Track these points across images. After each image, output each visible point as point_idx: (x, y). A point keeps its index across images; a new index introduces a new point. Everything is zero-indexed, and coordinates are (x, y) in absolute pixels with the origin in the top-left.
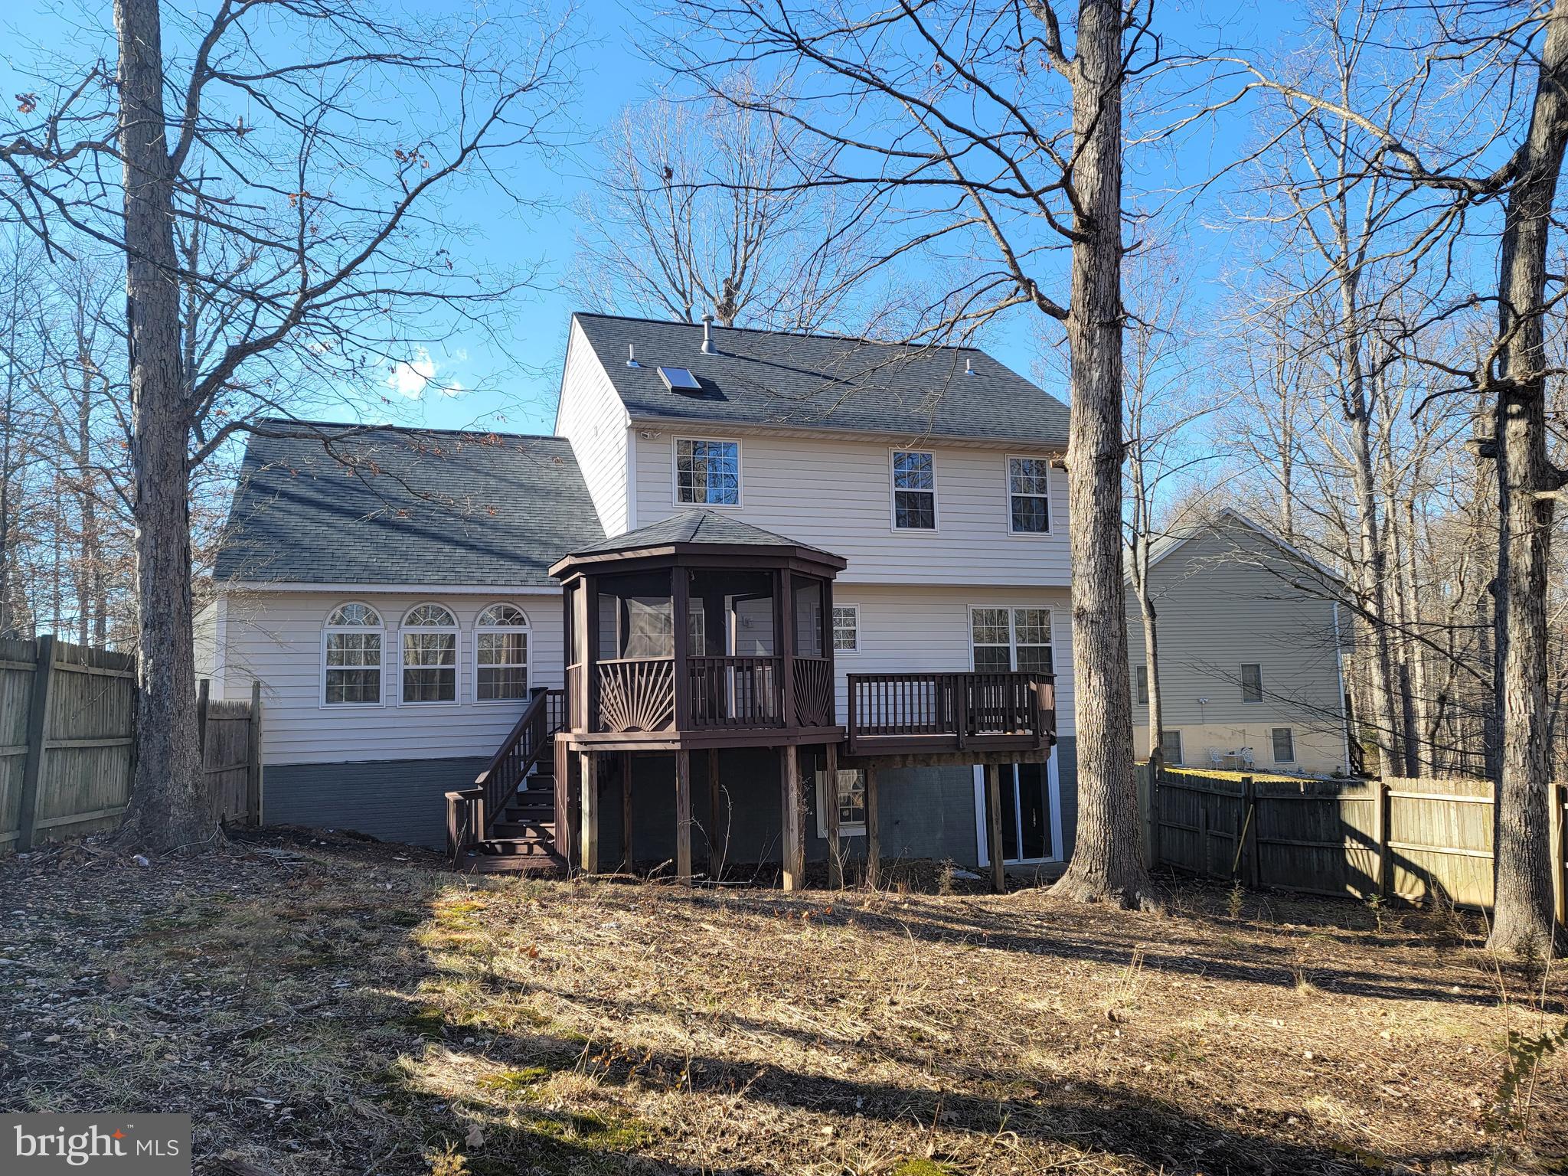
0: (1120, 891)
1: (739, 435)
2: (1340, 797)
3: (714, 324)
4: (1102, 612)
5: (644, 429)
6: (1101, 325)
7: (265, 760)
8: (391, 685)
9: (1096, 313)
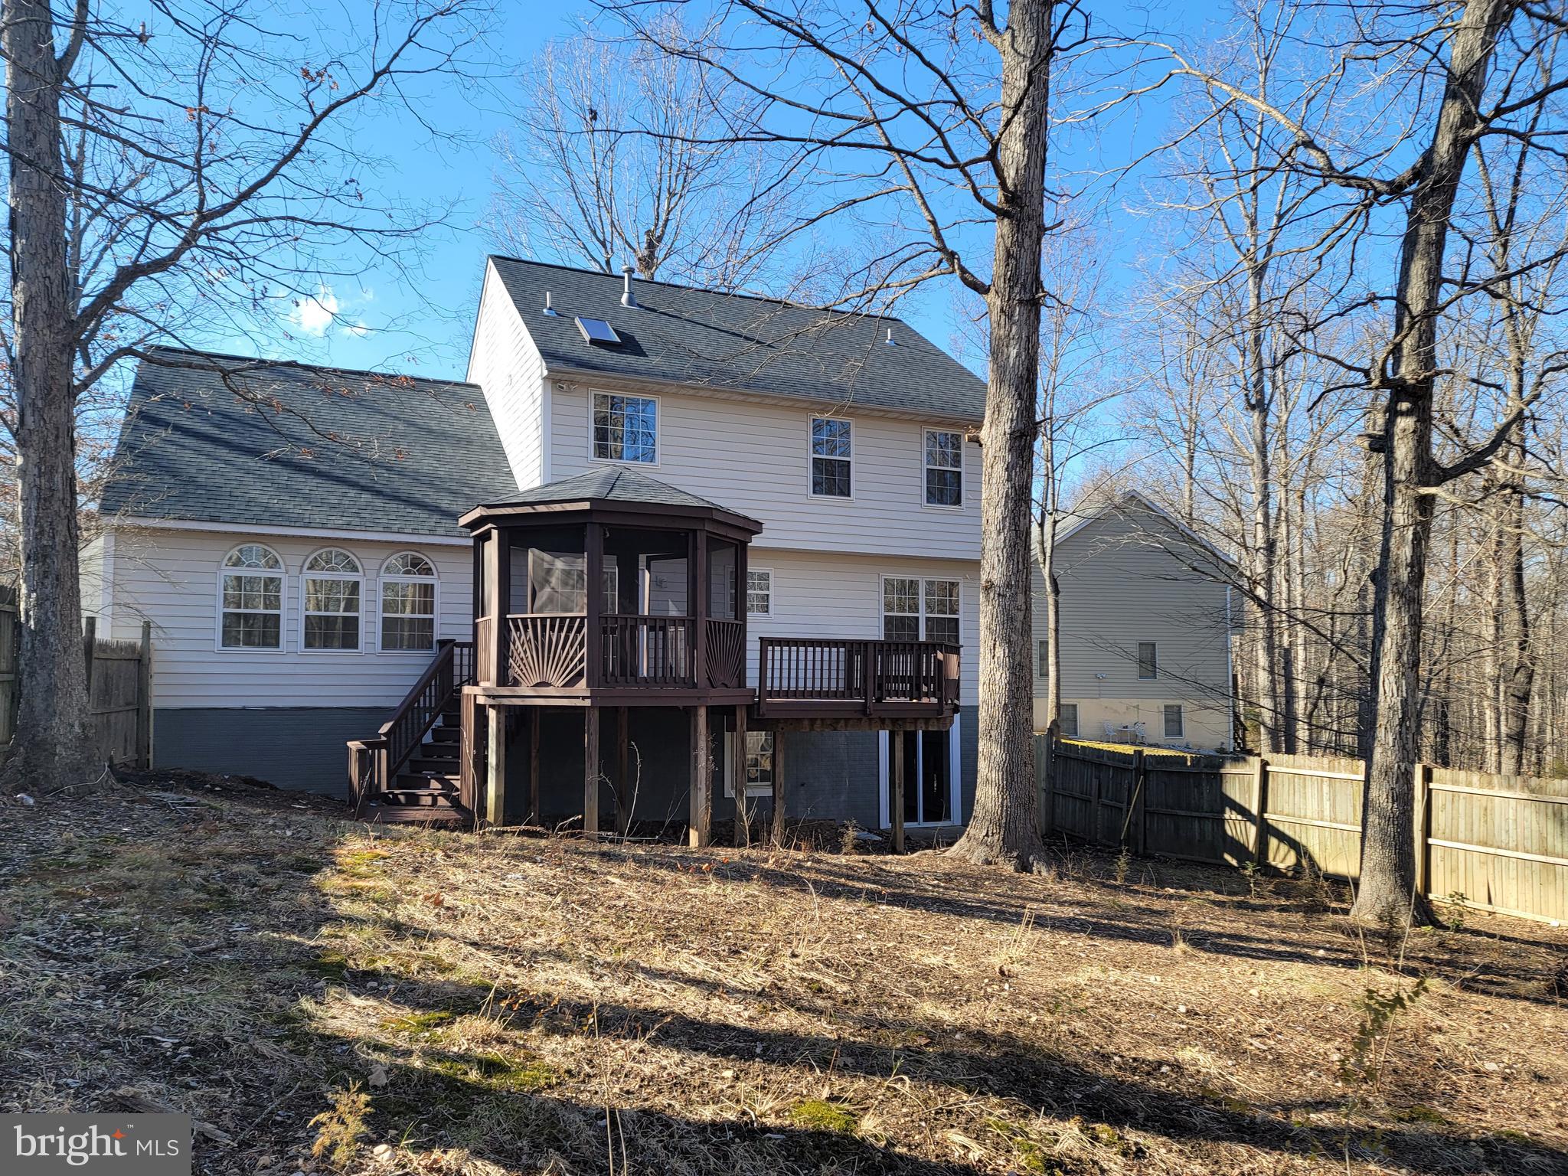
0: (1015, 854)
1: (656, 393)
2: (1223, 771)
3: (635, 276)
4: (1009, 586)
5: (560, 381)
6: (1020, 302)
7: (155, 703)
8: (292, 630)
9: (1016, 290)
